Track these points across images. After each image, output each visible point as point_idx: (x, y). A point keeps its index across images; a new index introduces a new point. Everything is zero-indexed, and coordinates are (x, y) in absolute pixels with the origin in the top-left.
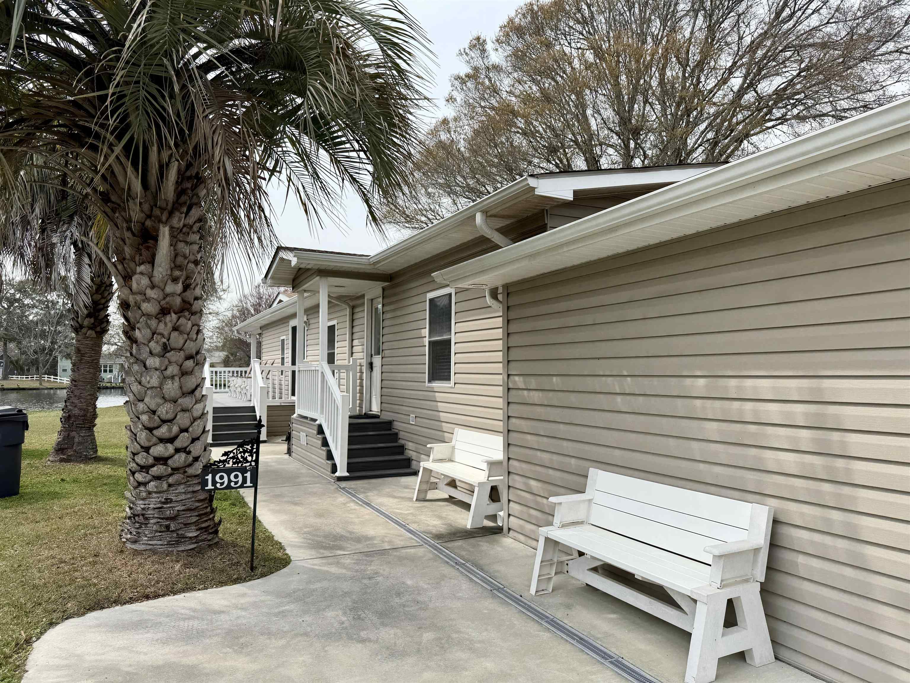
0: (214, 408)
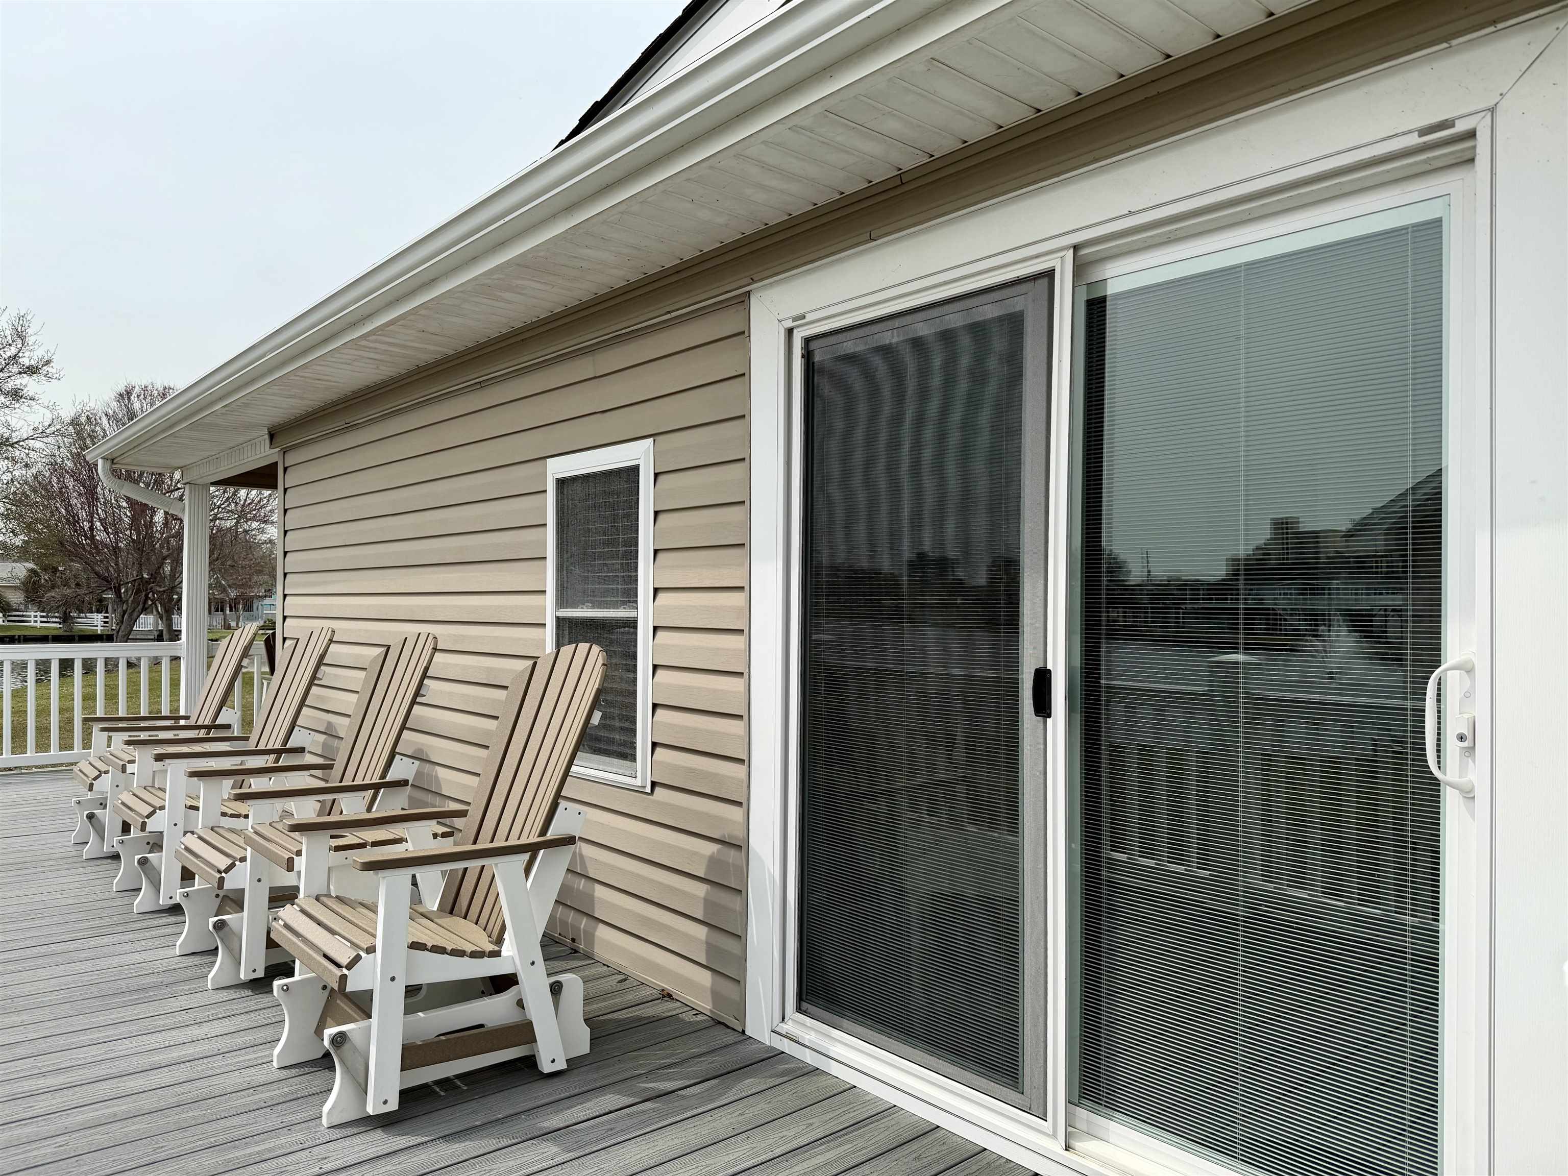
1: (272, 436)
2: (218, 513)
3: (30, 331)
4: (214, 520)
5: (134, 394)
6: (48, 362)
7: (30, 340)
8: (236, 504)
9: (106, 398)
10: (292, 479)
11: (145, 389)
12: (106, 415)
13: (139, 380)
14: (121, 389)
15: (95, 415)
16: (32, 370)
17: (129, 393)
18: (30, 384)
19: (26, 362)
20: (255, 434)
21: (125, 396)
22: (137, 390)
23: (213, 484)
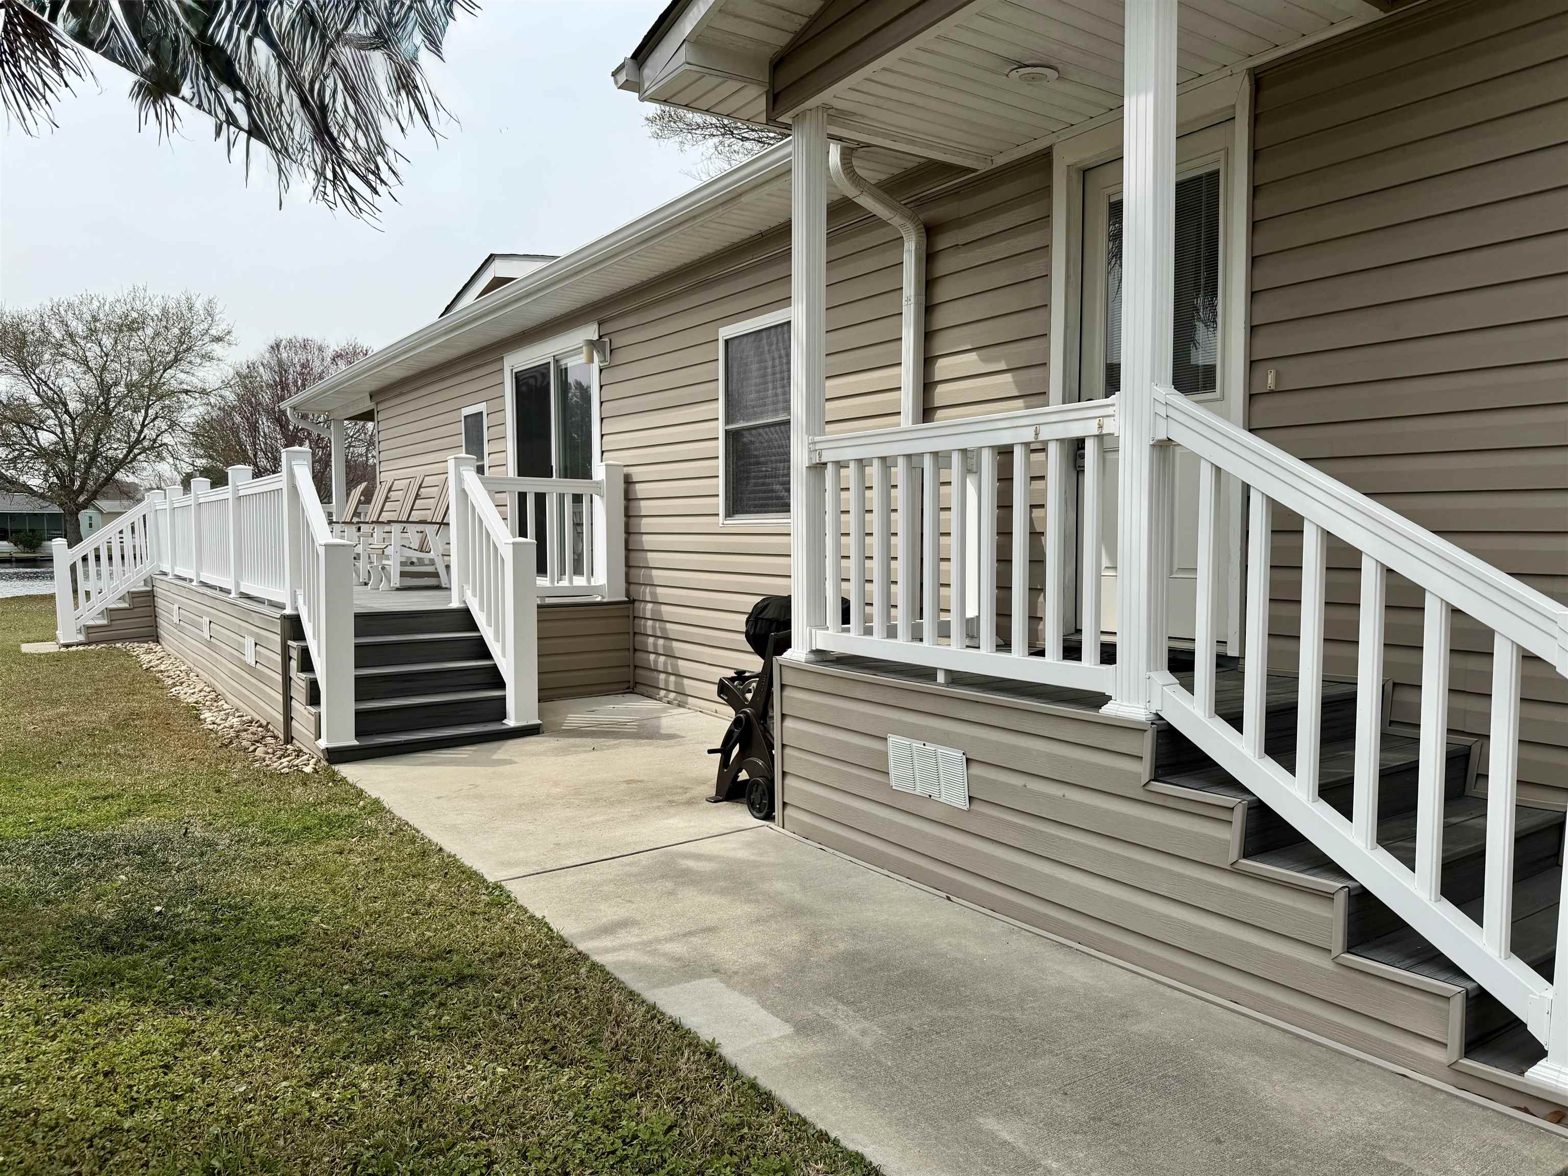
0: (358, 616)
1: (371, 397)
2: (352, 442)
3: (217, 311)
4: (349, 446)
5: (282, 347)
6: (229, 332)
7: (217, 318)
8: (365, 434)
9: (262, 351)
10: (381, 416)
11: (290, 342)
12: (262, 364)
13: (285, 335)
14: (272, 342)
15: (254, 364)
16: (218, 339)
17: (278, 346)
18: (218, 349)
19: (213, 332)
20: (362, 395)
21: (276, 347)
22: (284, 343)
23: (346, 419)
